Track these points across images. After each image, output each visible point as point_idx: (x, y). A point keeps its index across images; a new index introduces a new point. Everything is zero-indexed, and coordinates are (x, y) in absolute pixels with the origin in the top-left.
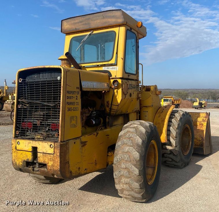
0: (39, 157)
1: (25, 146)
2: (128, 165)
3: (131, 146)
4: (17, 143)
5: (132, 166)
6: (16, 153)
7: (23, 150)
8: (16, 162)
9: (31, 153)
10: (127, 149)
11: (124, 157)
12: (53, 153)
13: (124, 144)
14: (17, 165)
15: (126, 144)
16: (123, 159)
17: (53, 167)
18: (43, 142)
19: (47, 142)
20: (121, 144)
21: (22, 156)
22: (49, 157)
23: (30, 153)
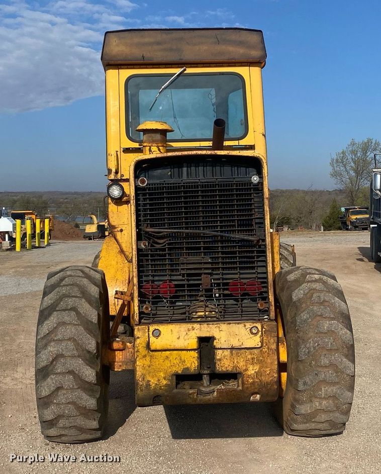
0: (220, 360)
1: (178, 338)
2: (334, 358)
3: (333, 319)
4: (151, 333)
5: (342, 360)
6: (148, 358)
7: (172, 347)
8: (149, 381)
9: (195, 354)
10: (326, 325)
11: (324, 342)
12: (260, 346)
13: (315, 316)
14: (149, 389)
15: (321, 315)
16: (323, 348)
17: (261, 376)
18: (230, 324)
19: (241, 323)
20: (310, 316)
21: (167, 363)
22: (249, 357)
23: (192, 353)
